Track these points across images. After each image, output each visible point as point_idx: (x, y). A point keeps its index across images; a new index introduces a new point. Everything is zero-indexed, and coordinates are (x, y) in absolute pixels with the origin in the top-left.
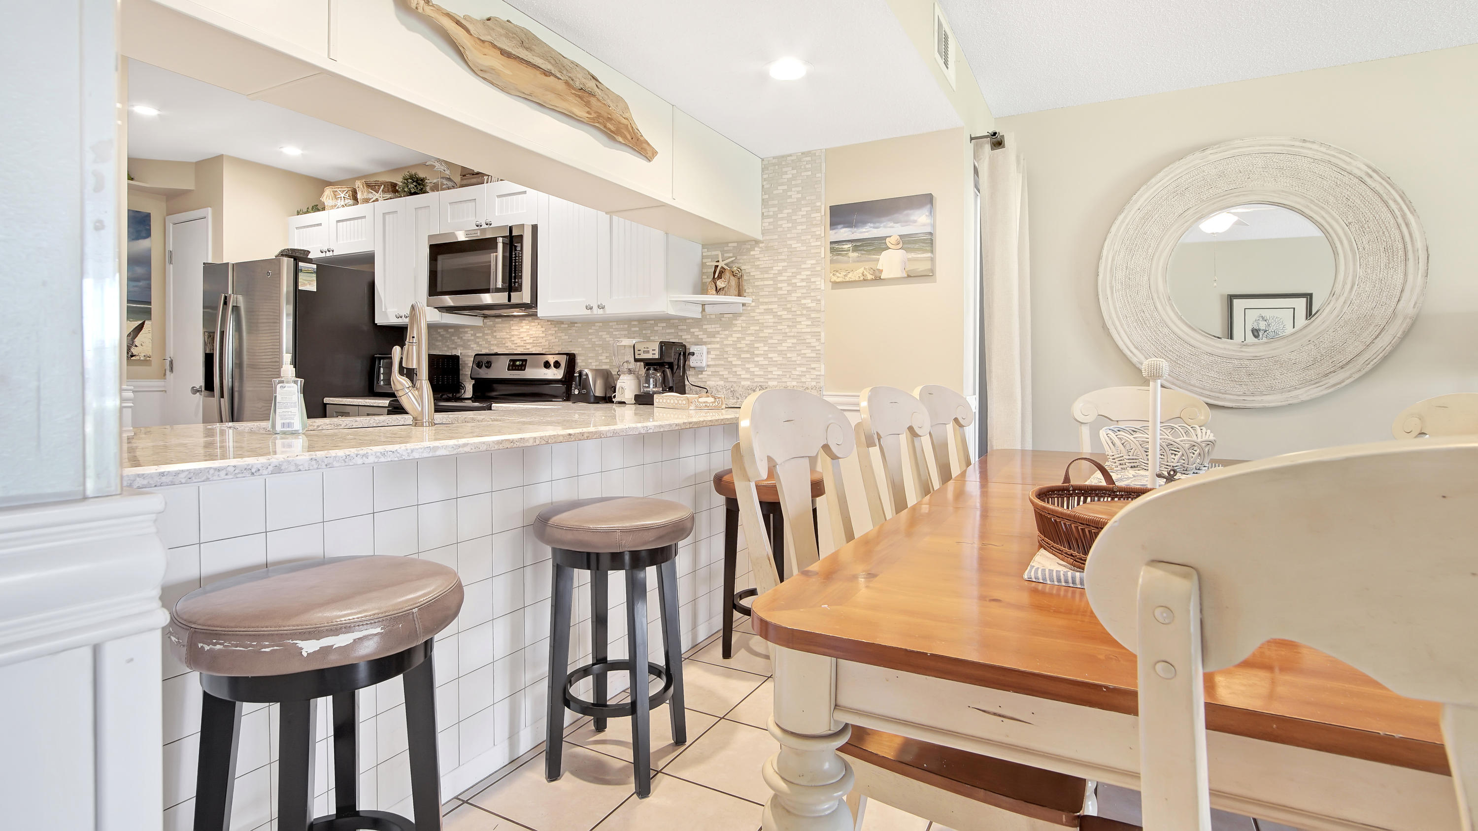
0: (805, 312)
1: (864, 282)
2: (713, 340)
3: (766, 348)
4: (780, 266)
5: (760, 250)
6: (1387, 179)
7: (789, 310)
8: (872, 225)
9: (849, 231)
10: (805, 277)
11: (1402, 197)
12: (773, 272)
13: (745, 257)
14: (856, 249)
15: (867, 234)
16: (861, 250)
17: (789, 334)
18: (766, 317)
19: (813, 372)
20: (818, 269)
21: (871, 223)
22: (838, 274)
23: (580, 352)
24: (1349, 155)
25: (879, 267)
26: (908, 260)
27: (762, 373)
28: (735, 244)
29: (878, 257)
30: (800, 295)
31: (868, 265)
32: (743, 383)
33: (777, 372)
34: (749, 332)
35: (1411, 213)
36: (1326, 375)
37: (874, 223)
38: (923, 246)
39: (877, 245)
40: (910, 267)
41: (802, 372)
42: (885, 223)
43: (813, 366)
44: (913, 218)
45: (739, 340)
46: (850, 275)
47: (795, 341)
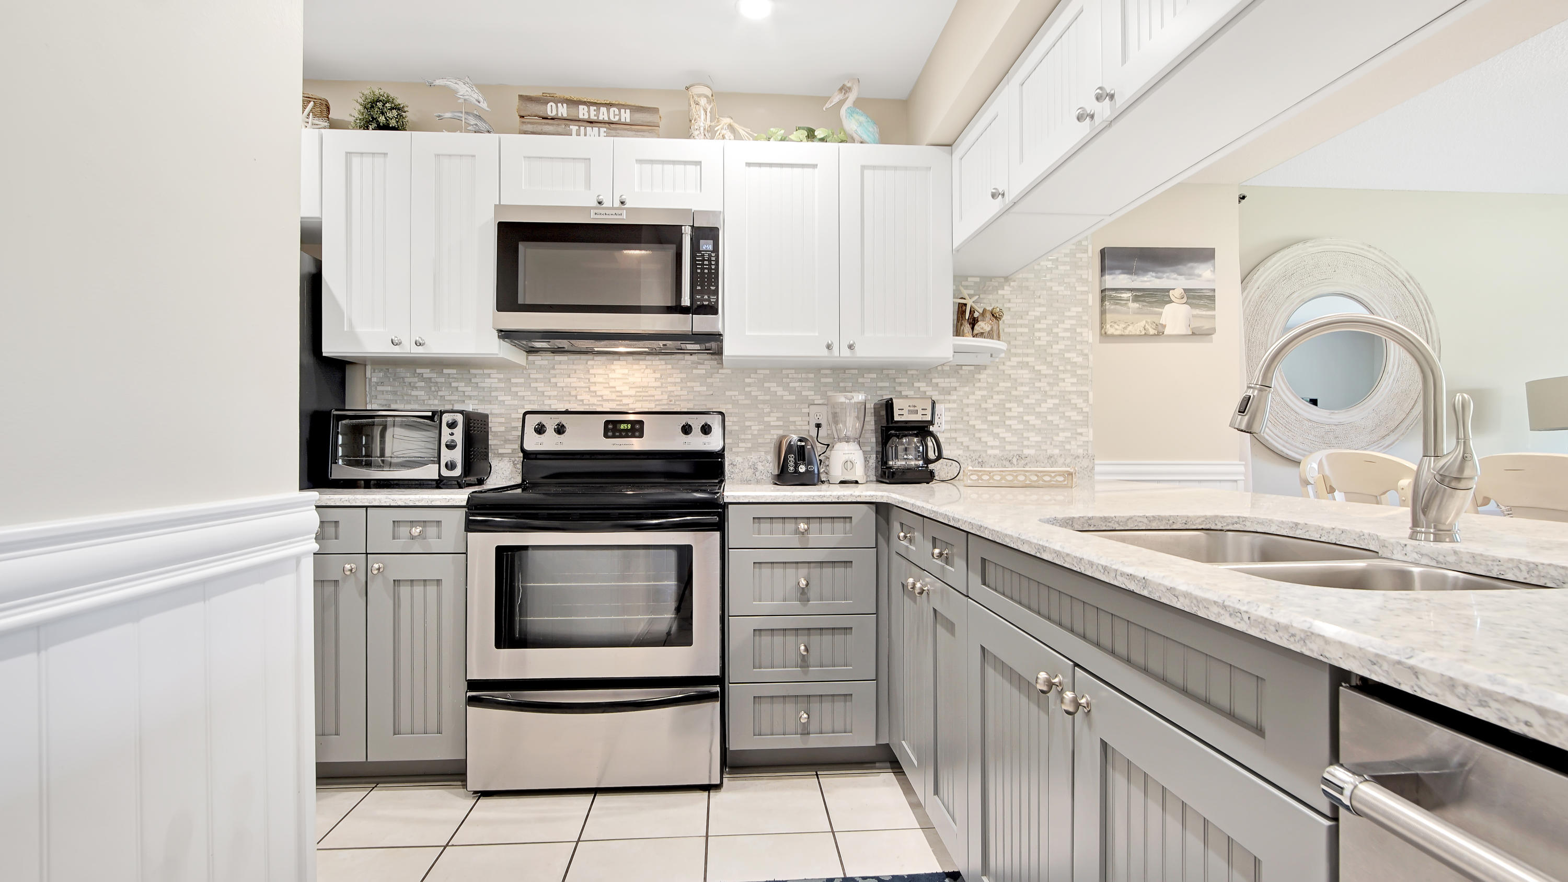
0: (1069, 367)
1: (1145, 337)
2: (947, 397)
3: (1021, 410)
4: (1037, 311)
5: (1011, 289)
6: (1418, 285)
7: (1050, 365)
8: (1154, 274)
9: (1128, 278)
10: (1069, 327)
11: (1426, 300)
12: (1028, 317)
13: (991, 297)
14: (1136, 299)
15: (1148, 283)
16: (1142, 301)
17: (1049, 393)
18: (1020, 372)
19: (1079, 437)
20: (1085, 318)
21: (1153, 271)
22: (1116, 327)
23: (730, 411)
24: (1397, 262)
25: (1162, 321)
26: (1193, 317)
27: (1015, 439)
28: (978, 280)
29: (1160, 310)
30: (1063, 347)
31: (1150, 318)
32: (990, 452)
33: (1034, 438)
34: (997, 389)
35: (1431, 313)
36: (1383, 437)
37: (1157, 272)
38: (1208, 303)
39: (1160, 297)
40: (1197, 324)
41: (1066, 437)
42: (1168, 274)
43: (1079, 430)
44: (1197, 271)
45: (985, 399)
46: (1130, 328)
47: (1057, 401)
